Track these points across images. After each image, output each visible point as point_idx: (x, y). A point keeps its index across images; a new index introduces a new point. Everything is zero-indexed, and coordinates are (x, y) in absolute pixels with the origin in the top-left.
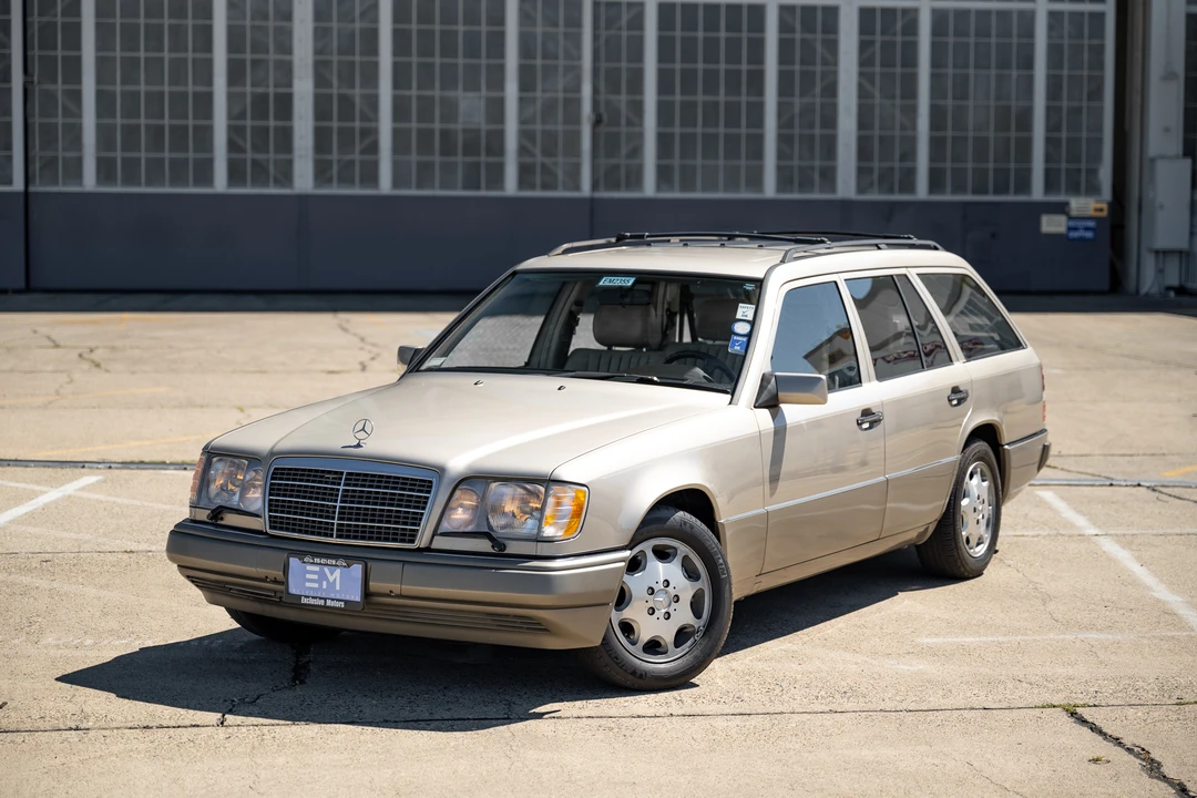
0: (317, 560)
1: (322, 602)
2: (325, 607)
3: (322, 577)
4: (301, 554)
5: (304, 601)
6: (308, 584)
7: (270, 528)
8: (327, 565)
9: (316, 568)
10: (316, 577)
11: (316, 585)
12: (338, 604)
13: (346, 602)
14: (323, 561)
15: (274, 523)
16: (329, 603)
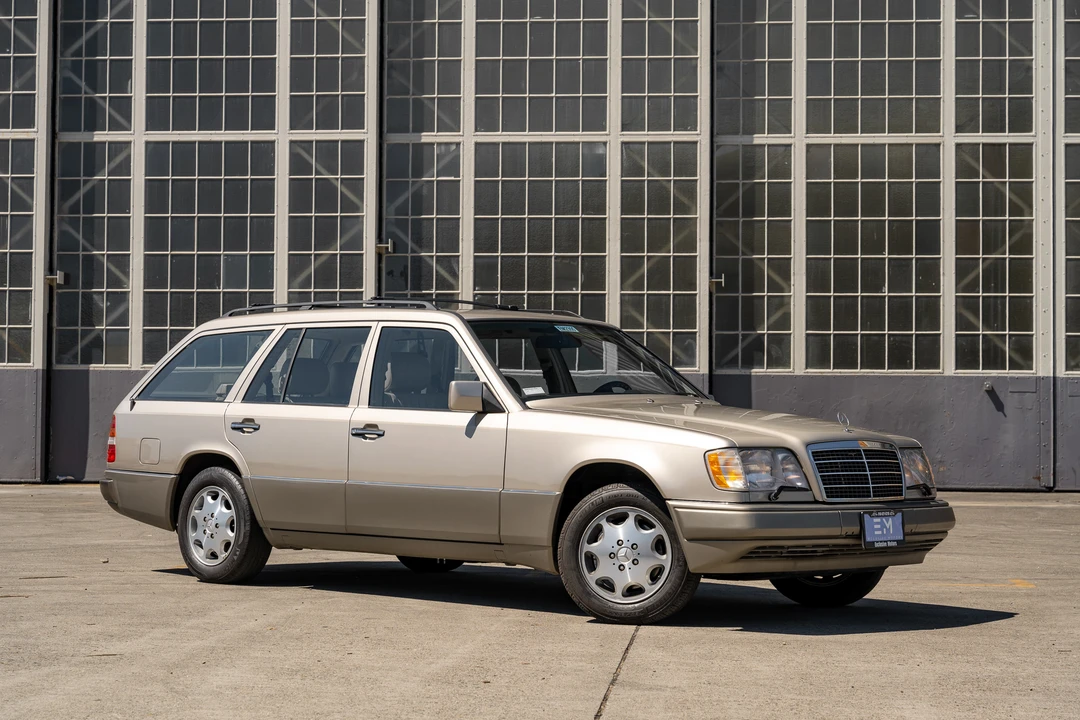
0: (880, 514)
1: (885, 544)
2: (887, 548)
3: (883, 526)
4: (870, 514)
5: (877, 545)
6: (876, 533)
7: (828, 497)
8: (885, 516)
9: (878, 520)
10: (879, 526)
11: (880, 532)
12: (895, 544)
13: (897, 541)
14: (883, 514)
15: (830, 493)
16: (890, 544)
